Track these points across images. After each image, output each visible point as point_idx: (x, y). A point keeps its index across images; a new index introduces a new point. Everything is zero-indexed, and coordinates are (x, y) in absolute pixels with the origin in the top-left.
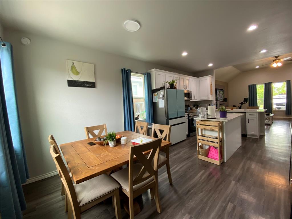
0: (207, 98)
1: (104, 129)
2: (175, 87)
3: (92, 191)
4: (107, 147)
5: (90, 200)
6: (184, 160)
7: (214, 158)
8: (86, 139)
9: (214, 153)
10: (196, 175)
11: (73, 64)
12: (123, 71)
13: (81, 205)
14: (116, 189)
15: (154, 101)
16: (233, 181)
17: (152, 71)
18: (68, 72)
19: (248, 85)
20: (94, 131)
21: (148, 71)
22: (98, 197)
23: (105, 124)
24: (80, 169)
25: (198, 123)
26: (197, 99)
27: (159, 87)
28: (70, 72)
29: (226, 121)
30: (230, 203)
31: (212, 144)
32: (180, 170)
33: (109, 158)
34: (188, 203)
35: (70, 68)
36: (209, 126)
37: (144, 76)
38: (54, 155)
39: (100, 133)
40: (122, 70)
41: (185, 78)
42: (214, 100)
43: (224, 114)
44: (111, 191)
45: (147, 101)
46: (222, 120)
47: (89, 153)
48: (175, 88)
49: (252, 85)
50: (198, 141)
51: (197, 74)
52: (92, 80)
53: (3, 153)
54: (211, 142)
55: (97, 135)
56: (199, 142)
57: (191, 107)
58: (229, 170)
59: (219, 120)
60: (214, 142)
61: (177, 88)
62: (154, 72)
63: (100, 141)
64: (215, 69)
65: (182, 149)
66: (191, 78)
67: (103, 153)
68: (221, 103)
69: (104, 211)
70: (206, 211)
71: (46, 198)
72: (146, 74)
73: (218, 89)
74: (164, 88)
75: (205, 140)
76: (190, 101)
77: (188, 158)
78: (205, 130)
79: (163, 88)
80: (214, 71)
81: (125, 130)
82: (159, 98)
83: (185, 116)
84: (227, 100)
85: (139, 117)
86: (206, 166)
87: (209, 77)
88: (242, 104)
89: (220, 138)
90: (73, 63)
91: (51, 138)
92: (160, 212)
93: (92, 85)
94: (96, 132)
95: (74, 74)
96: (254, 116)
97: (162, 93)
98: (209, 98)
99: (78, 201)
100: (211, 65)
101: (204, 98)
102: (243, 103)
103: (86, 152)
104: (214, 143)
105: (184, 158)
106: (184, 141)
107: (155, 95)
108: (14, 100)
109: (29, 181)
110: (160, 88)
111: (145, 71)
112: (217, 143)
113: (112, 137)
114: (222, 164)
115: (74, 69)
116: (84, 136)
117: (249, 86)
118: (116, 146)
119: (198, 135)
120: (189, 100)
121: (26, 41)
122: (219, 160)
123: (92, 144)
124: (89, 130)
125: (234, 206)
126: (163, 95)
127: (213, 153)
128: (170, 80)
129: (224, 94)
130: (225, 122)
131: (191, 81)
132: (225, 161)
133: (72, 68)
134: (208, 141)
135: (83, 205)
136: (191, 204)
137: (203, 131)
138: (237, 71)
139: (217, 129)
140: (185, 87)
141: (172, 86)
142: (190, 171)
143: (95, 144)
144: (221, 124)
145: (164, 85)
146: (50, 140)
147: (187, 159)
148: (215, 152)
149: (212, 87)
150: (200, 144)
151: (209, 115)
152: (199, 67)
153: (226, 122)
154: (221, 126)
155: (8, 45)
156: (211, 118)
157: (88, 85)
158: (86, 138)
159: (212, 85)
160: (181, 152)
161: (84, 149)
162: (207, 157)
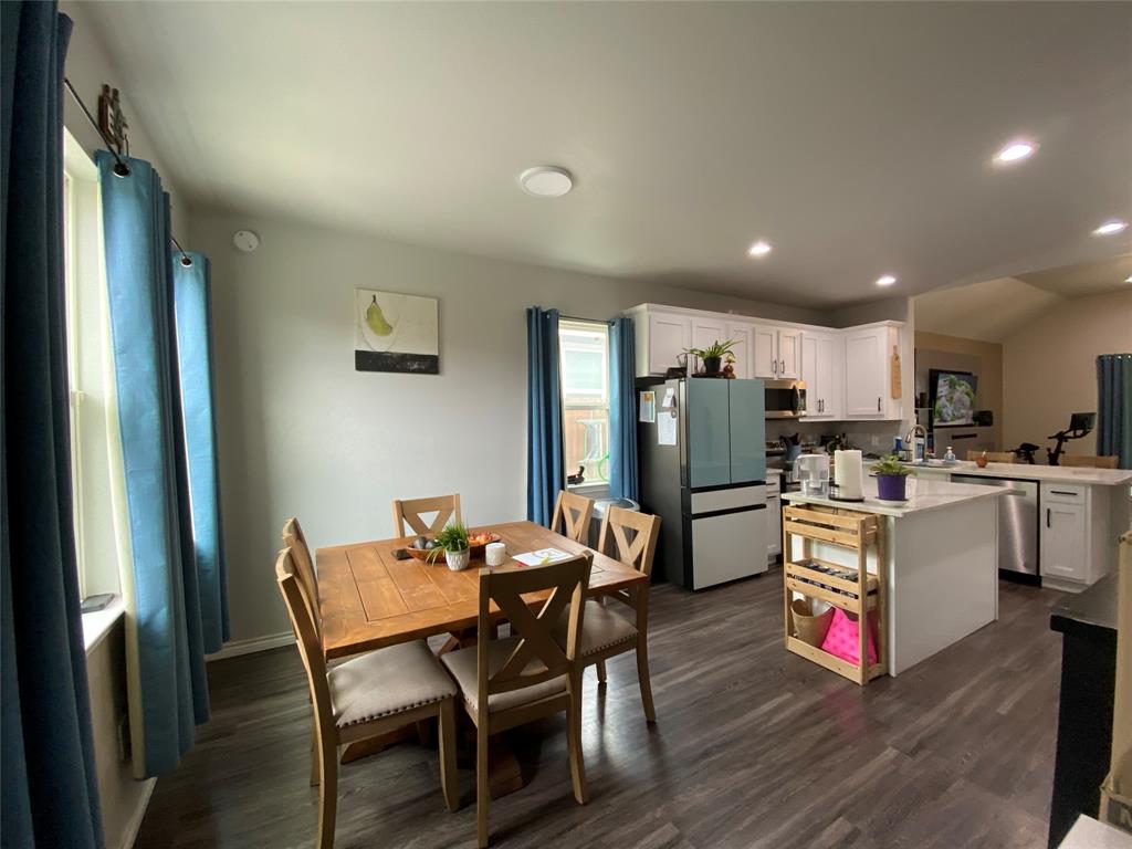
0: (877, 413)
1: (451, 510)
2: (726, 369)
3: (375, 692)
4: (440, 569)
5: (366, 715)
6: (731, 650)
7: (843, 656)
8: (395, 537)
9: (845, 635)
10: (754, 707)
11: (374, 301)
12: (534, 315)
13: (341, 722)
14: (443, 697)
15: (642, 420)
16: (890, 748)
17: (637, 313)
18: (360, 326)
19: (1095, 358)
20: (419, 515)
21: (626, 312)
22: (389, 712)
23: (458, 495)
24: (345, 622)
25: (788, 515)
26: (834, 413)
27: (662, 369)
28: (365, 324)
29: (899, 513)
30: (841, 818)
31: (838, 600)
32: (700, 681)
33: (432, 602)
34: (689, 793)
35: (364, 315)
36: (832, 528)
37: (609, 328)
38: (282, 575)
39: (440, 521)
40: (530, 312)
41: (778, 333)
42: (908, 422)
43: (893, 487)
44: (428, 701)
45: (617, 416)
46: (885, 508)
47: (385, 581)
48: (728, 373)
49: (1113, 356)
50: (789, 582)
51: (836, 314)
52: (431, 351)
53: (167, 558)
54: (835, 590)
55: (429, 526)
56: (791, 586)
57: (803, 446)
58: (895, 708)
59: (872, 509)
60: (846, 593)
61: (734, 373)
62: (647, 316)
63: (424, 548)
64: (915, 294)
65: (736, 608)
66: (807, 329)
67: (422, 587)
68: (956, 434)
69: (416, 766)
70: (741, 829)
71: (265, 705)
72: (618, 323)
73: (943, 372)
74: (681, 373)
75: (813, 583)
76: (800, 420)
77: (751, 642)
78: (822, 542)
79: (677, 373)
80: (911, 302)
81: (530, 517)
82: (659, 408)
83: (764, 483)
84: (991, 418)
85: (583, 475)
86: (804, 681)
87: (886, 328)
88: (1061, 437)
89: (869, 578)
90: (374, 297)
91: (293, 530)
92: (581, 801)
93: (429, 365)
94: (428, 518)
95: (376, 332)
96: (1072, 499)
97: (670, 390)
98: (883, 412)
99: (334, 712)
100: (886, 281)
101: (863, 410)
102: (1068, 434)
103: (379, 578)
104: (844, 596)
105: (730, 640)
106: (757, 576)
107: (647, 399)
108: (206, 412)
109: (228, 650)
110: (665, 372)
111: (612, 313)
112: (856, 597)
113: (456, 540)
114: (873, 683)
115: (375, 316)
116: (387, 528)
117: (1101, 359)
118: (467, 568)
119: (789, 560)
120: (797, 419)
121: (246, 241)
122: (860, 662)
123: (403, 556)
124: (406, 511)
125: (852, 832)
126: (674, 397)
127: (840, 635)
128: (706, 346)
129: (974, 392)
130: (892, 520)
131: (804, 340)
132: (893, 674)
133: (370, 313)
134: (823, 586)
135: (346, 724)
136: (697, 795)
137: (814, 547)
138: (1038, 297)
139: (856, 541)
140: (777, 365)
141: (713, 366)
142: (737, 688)
143: (411, 557)
144: (876, 524)
145: (682, 359)
146: (286, 533)
147: (743, 645)
148: (847, 629)
149: (899, 367)
150: (797, 596)
151: (837, 486)
152: (840, 288)
153: (896, 518)
154: (876, 533)
155: (197, 260)
156: (842, 496)
157: (416, 366)
158: (394, 534)
159: (897, 358)
160: (729, 617)
161: (376, 568)
162: (820, 648)
